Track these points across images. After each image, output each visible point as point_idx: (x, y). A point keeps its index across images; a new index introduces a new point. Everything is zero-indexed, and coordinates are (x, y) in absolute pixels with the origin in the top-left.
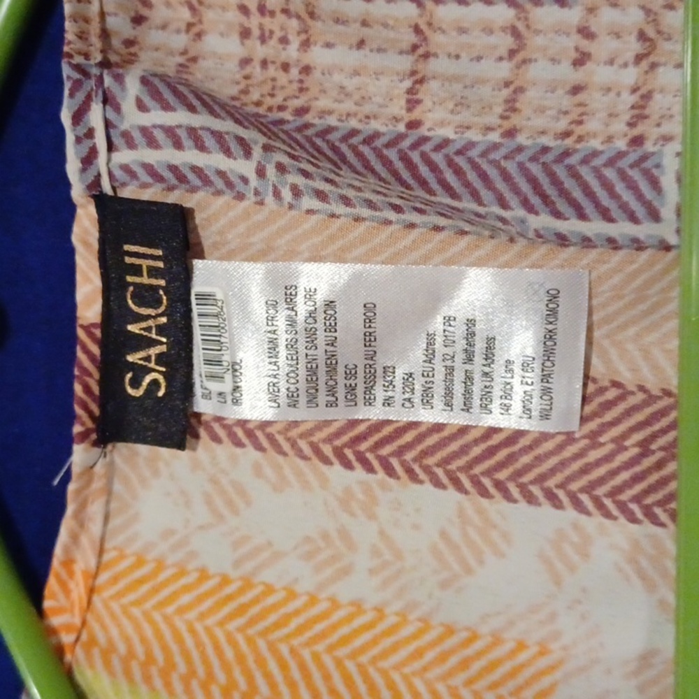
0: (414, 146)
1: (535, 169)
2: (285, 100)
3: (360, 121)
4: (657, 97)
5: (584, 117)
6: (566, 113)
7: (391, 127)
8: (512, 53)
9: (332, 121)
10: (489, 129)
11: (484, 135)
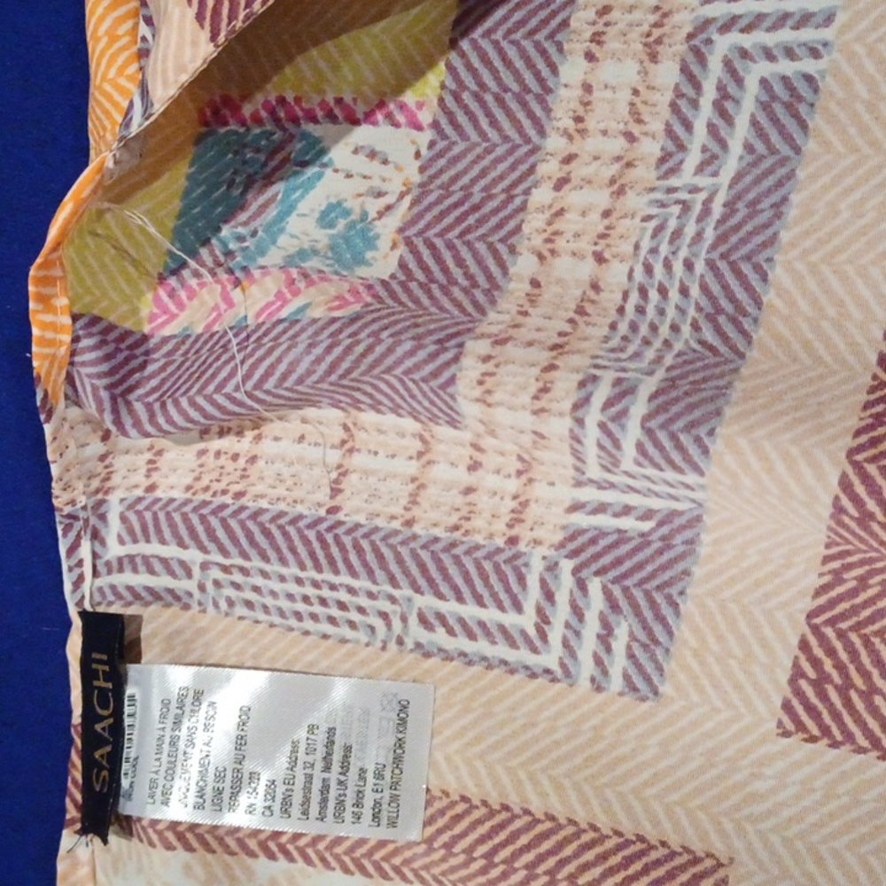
0: (330, 529)
1: (425, 556)
2: (228, 485)
3: (288, 504)
4: (533, 505)
5: (472, 515)
6: (458, 510)
7: (313, 511)
8: (420, 454)
9: (264, 504)
10: (393, 518)
11: (389, 522)
